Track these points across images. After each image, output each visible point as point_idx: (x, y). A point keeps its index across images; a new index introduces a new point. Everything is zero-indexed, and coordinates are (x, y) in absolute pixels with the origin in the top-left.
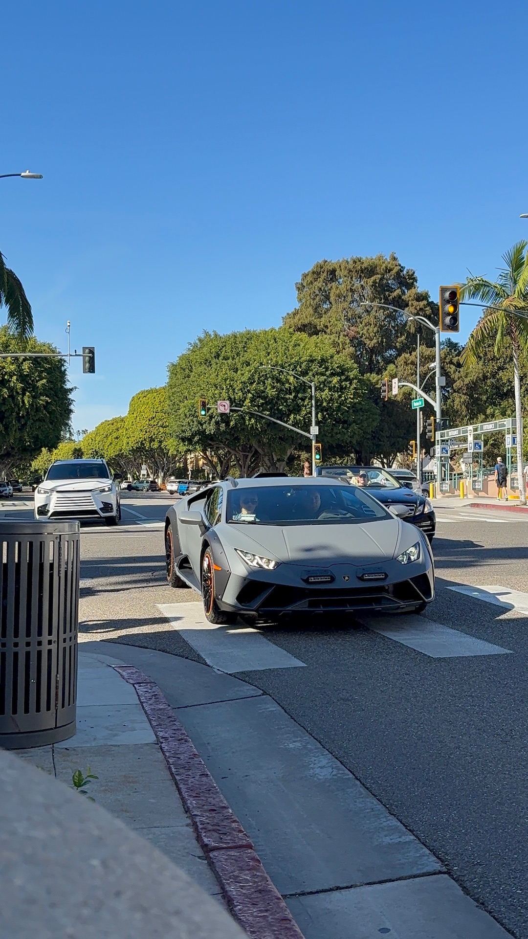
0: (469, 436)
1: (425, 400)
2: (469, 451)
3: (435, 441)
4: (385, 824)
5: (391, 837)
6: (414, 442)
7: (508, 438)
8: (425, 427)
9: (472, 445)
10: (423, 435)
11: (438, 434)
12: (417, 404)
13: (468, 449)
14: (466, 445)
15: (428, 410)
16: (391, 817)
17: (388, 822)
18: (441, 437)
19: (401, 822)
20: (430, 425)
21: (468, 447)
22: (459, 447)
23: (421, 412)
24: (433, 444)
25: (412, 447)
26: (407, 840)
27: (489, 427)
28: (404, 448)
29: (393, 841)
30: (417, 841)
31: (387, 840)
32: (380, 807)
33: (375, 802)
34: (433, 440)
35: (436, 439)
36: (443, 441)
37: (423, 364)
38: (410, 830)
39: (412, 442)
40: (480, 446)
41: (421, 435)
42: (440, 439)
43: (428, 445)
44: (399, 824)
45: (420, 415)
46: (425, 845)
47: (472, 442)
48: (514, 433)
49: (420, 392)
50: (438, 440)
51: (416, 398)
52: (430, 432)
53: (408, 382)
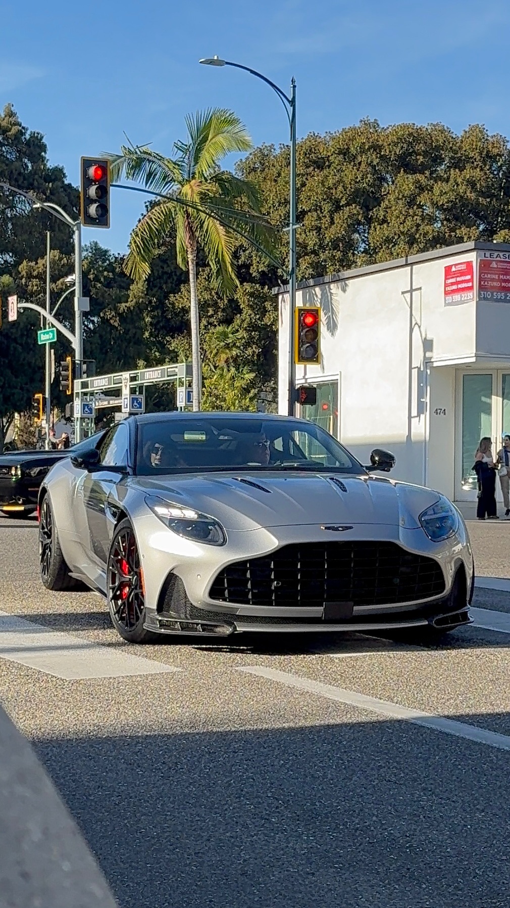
0: (124, 388)
1: (59, 333)
2: (123, 410)
3: (72, 394)
6: (41, 395)
7: (181, 393)
8: (57, 374)
9: (128, 402)
10: (55, 384)
11: (78, 383)
12: (45, 337)
13: (123, 407)
14: (119, 401)
15: (62, 346)
18: (82, 388)
20: (66, 369)
21: (122, 404)
22: (109, 404)
23: (52, 351)
24: (70, 399)
25: (39, 404)
27: (152, 375)
28: (26, 406)
34: (70, 393)
35: (75, 391)
36: (85, 394)
37: (54, 280)
39: (38, 396)
40: (140, 404)
41: (51, 385)
42: (80, 391)
43: (61, 400)
45: (50, 357)
47: (128, 397)
48: (190, 386)
49: (51, 319)
50: (78, 393)
51: (45, 328)
52: (67, 380)
53: (32, 302)
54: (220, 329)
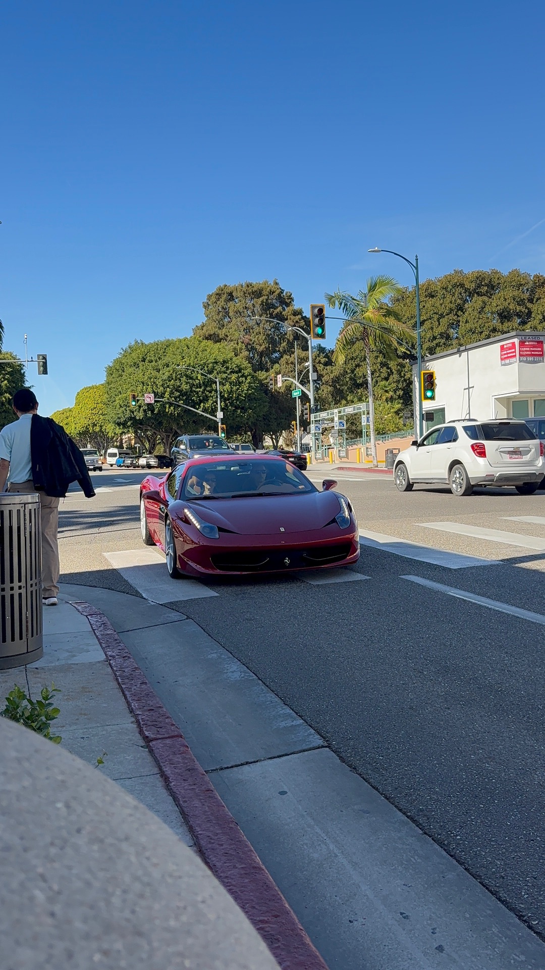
0: (335, 417)
1: (302, 391)
2: (335, 428)
4: (281, 712)
5: (286, 722)
6: (295, 422)
7: (364, 418)
8: (302, 411)
9: (338, 424)
10: (302, 415)
11: (312, 416)
12: (296, 394)
14: (333, 424)
15: (304, 398)
16: (285, 707)
17: (283, 711)
18: (315, 418)
19: (293, 710)
20: (306, 409)
21: (335, 425)
22: (328, 425)
23: (300, 400)
24: (309, 424)
25: (294, 426)
26: (298, 723)
27: (349, 410)
28: (288, 427)
29: (287, 725)
30: (305, 724)
31: (283, 724)
32: (277, 699)
33: (273, 696)
34: (309, 421)
35: (311, 420)
36: (316, 421)
37: (300, 363)
38: (299, 716)
39: (293, 422)
40: (343, 425)
41: (299, 417)
42: (314, 419)
43: (305, 424)
44: (291, 711)
45: (298, 402)
46: (311, 726)
47: (337, 421)
48: (368, 414)
49: (298, 384)
50: (313, 421)
51: (296, 389)
52: (307, 414)
53: (289, 377)
54: (384, 382)
